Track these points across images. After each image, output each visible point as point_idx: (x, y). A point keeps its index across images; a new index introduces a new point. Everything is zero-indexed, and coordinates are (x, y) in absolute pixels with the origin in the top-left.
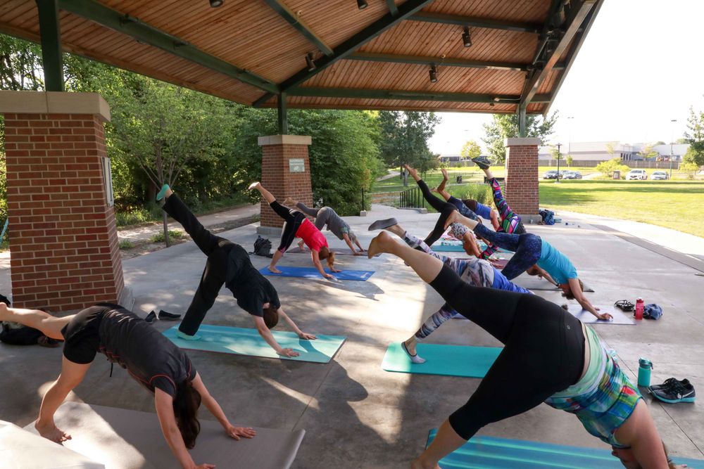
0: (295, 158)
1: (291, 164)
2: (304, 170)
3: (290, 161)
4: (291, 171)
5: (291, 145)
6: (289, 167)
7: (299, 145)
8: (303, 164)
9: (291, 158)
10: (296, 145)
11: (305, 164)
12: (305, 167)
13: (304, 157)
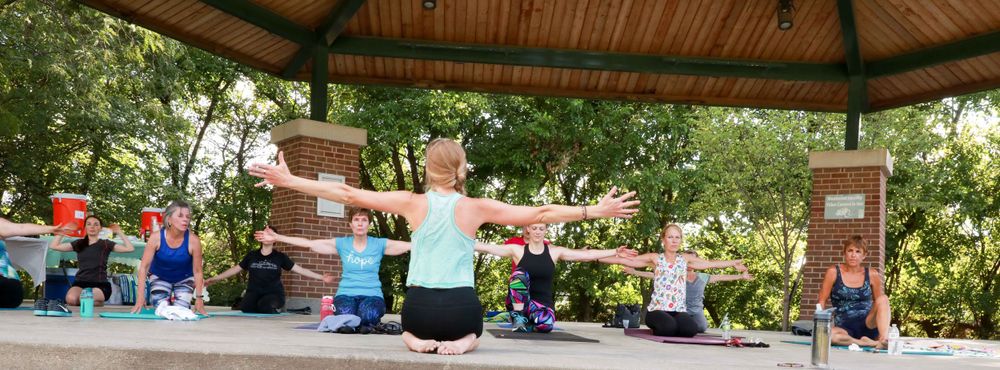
0: (841, 193)
1: (827, 205)
2: (861, 216)
3: (829, 198)
4: (828, 215)
5: (837, 169)
6: (823, 210)
7: (858, 169)
8: (862, 204)
9: (835, 193)
10: (848, 169)
11: (866, 203)
12: (866, 209)
13: (865, 192)
